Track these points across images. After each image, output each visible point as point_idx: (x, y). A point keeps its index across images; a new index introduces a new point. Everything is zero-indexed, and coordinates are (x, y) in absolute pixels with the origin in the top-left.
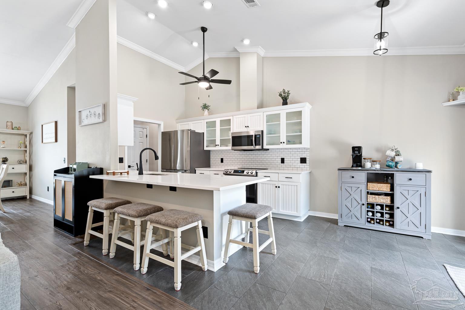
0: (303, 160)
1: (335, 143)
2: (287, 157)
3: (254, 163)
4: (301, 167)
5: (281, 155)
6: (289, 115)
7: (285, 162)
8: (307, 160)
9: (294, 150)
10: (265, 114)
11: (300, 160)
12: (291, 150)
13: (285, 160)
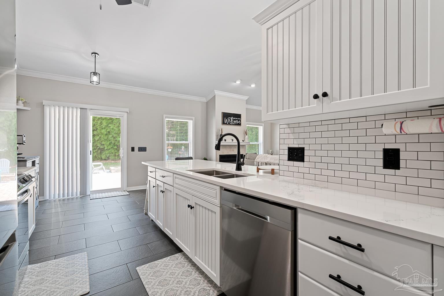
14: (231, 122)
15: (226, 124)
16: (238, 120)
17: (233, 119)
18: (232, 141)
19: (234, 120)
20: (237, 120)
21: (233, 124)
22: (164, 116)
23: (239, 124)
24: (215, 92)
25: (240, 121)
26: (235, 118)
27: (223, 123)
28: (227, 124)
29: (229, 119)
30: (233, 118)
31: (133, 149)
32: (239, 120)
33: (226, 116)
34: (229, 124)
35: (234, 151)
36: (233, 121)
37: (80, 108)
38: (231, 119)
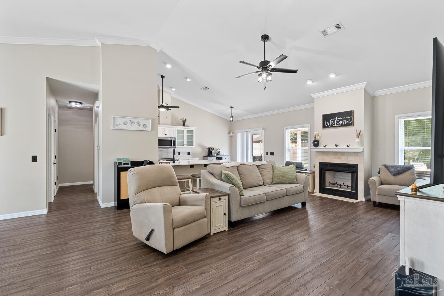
0: (189, 153)
1: (201, 146)
2: (182, 152)
3: (163, 156)
4: (188, 156)
5: (178, 151)
6: (188, 131)
7: (180, 154)
8: (191, 153)
9: (185, 148)
10: (177, 129)
11: (187, 153)
12: (184, 148)
13: (180, 153)
14: (334, 124)
15: (328, 127)
16: (347, 120)
17: (337, 120)
18: (336, 147)
19: (340, 120)
20: (344, 119)
21: (339, 125)
22: (285, 128)
23: (351, 124)
24: (312, 96)
25: (351, 120)
26: (341, 118)
27: (324, 127)
28: (330, 127)
29: (332, 121)
30: (339, 119)
31: (267, 154)
32: (350, 118)
33: (327, 118)
34: (332, 126)
35: (340, 159)
36: (338, 122)
37: (246, 132)
38: (334, 121)
